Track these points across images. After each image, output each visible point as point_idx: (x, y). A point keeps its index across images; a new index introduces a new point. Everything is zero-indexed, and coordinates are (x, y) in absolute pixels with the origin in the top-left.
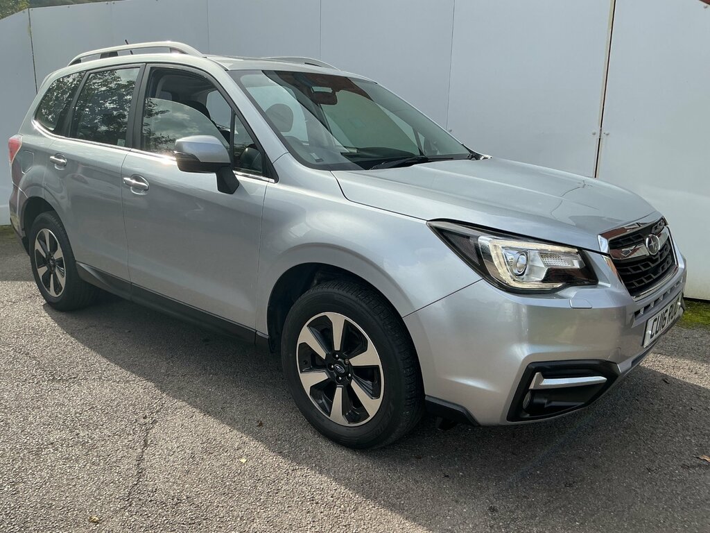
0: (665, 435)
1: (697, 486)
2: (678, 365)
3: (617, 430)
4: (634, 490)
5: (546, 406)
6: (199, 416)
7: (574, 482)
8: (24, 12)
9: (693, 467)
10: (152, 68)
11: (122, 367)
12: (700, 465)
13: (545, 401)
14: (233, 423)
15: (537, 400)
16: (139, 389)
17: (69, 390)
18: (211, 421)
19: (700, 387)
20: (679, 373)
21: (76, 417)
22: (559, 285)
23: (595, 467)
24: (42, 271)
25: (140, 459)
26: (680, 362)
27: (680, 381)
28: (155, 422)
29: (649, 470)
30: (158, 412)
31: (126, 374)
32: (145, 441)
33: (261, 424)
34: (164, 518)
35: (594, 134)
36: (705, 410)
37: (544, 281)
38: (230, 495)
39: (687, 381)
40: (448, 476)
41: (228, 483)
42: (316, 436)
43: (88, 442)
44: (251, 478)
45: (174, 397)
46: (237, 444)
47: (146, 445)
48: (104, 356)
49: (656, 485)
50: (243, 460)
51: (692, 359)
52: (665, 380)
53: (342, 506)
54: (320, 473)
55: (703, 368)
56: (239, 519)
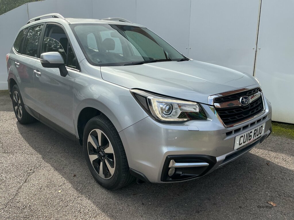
0: (256, 191)
1: (261, 217)
2: (277, 156)
3: (233, 186)
4: (229, 217)
5: (181, 175)
6: (52, 170)
7: (201, 211)
8: (25, 4)
9: (263, 207)
10: (47, 24)
11: (33, 148)
12: (267, 207)
13: (181, 173)
14: (64, 174)
15: (178, 172)
16: (35, 157)
17: (8, 157)
18: (56, 173)
19: (284, 168)
20: (276, 160)
21: (5, 169)
22: (185, 120)
23: (214, 204)
24: (16, 107)
25: (20, 188)
26: (279, 155)
27: (275, 164)
28: (34, 172)
29: (240, 207)
30: (37, 168)
31: (33, 151)
32: (26, 180)
33: (75, 176)
34: (16, 214)
35: (254, 49)
36: (282, 179)
37: (179, 117)
38: (47, 206)
39: (279, 164)
40: (143, 204)
41: (49, 201)
42: (95, 182)
43: (4, 179)
44: (59, 199)
45: (47, 162)
46: (61, 184)
47: (25, 182)
48: (29, 143)
49: (240, 215)
50: (60, 191)
51: (286, 154)
52: (268, 163)
53: (90, 215)
54: (88, 199)
55: (289, 158)
56: (45, 217)
